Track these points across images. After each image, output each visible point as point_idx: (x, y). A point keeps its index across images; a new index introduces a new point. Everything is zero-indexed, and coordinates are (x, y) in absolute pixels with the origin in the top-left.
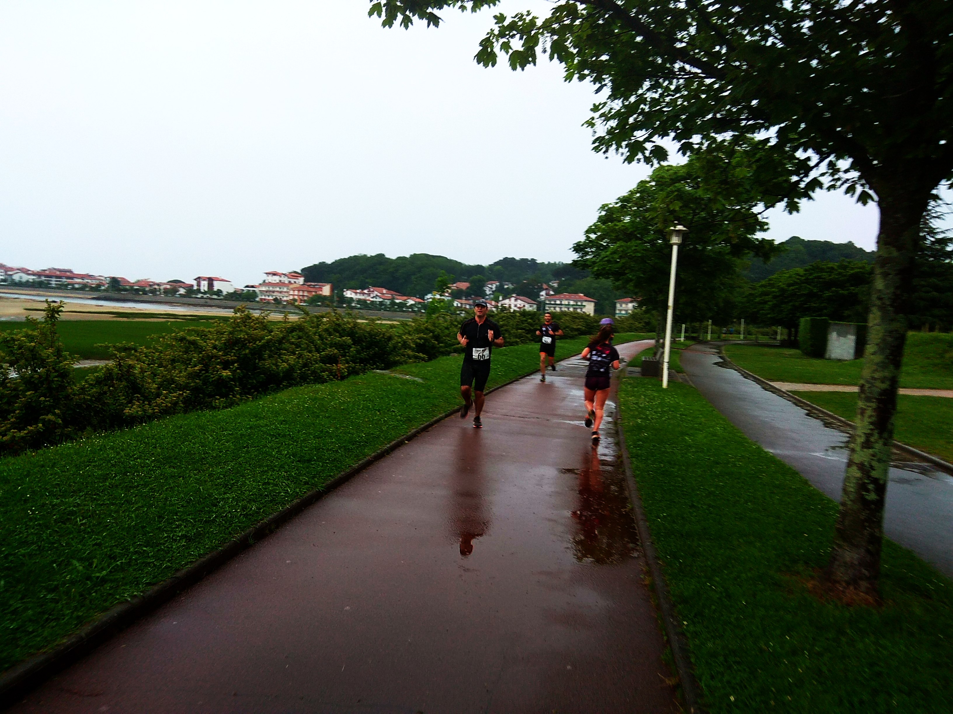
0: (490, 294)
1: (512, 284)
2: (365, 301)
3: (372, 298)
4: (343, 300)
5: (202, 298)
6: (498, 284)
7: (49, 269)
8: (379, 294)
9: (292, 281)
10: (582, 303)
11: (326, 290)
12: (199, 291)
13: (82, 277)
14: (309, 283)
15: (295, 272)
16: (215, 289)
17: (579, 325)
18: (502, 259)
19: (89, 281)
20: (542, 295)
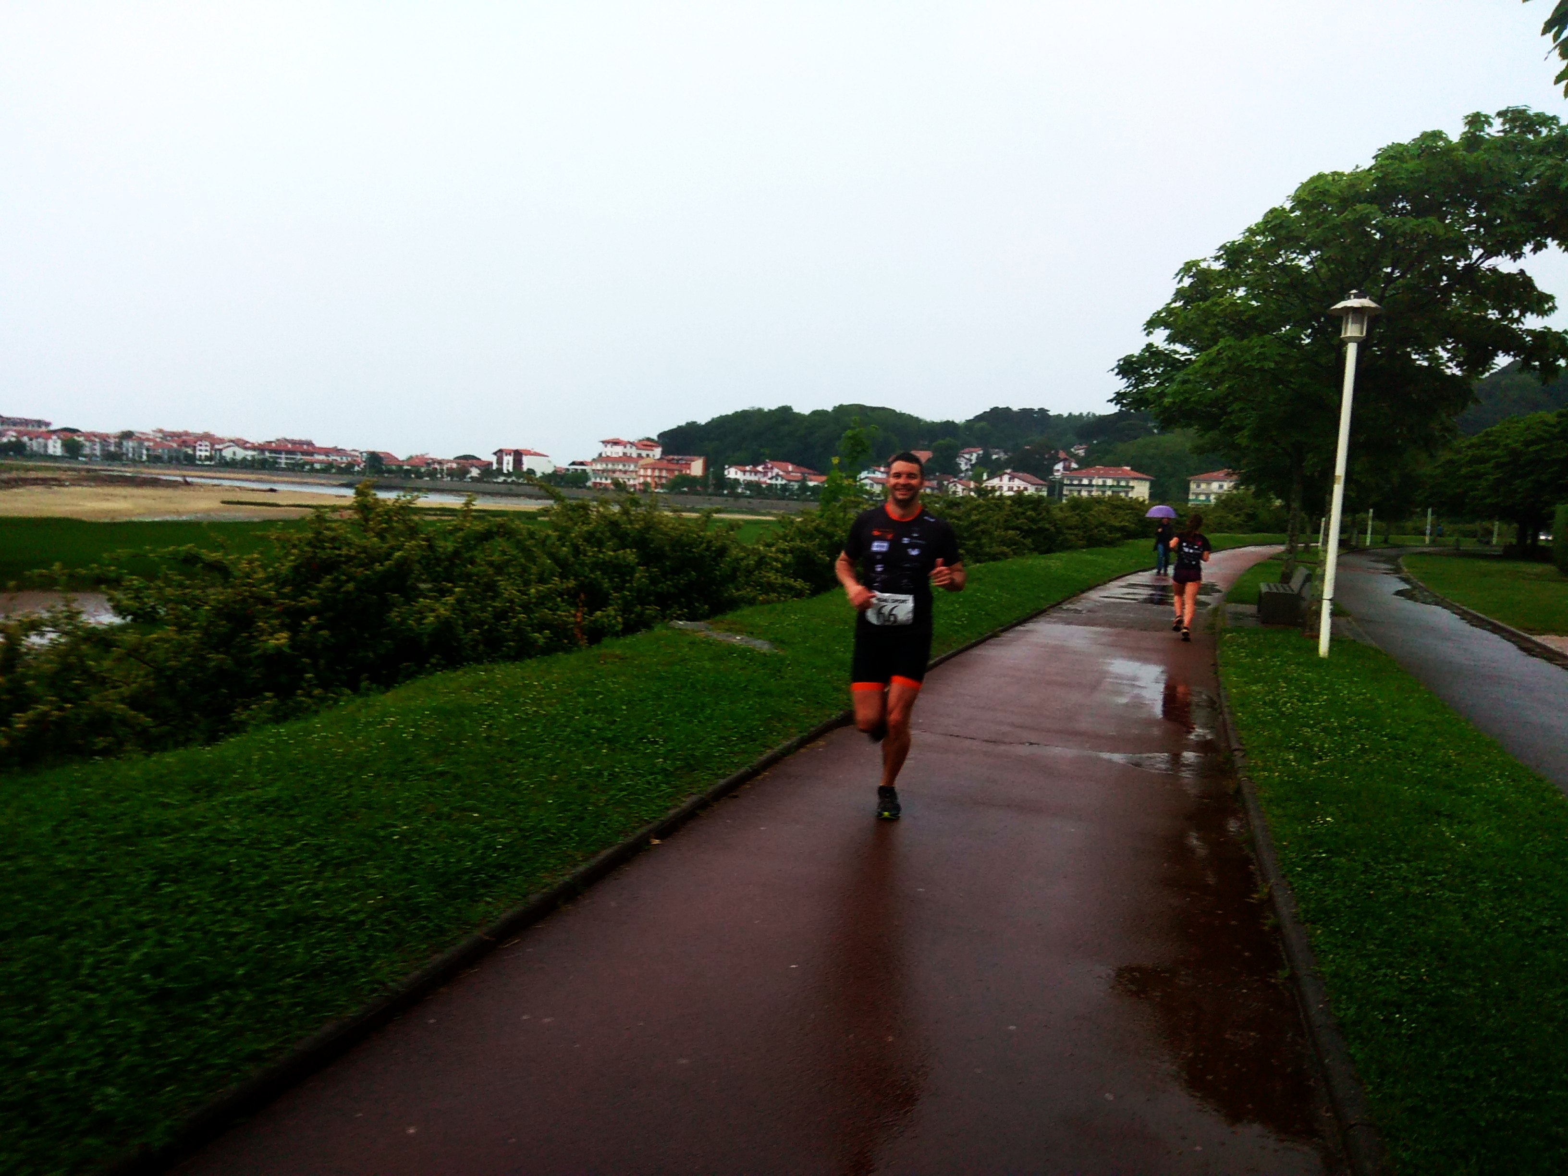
0: (967, 470)
1: (1006, 453)
2: (758, 484)
3: (771, 479)
4: (722, 483)
5: (505, 482)
6: (981, 452)
7: (278, 440)
8: (781, 473)
9: (644, 453)
10: (1128, 483)
11: (697, 468)
12: (500, 471)
13: (327, 452)
14: (671, 457)
15: (649, 439)
16: (525, 468)
17: (1125, 521)
18: (988, 410)
19: (338, 459)
20: (1058, 471)
